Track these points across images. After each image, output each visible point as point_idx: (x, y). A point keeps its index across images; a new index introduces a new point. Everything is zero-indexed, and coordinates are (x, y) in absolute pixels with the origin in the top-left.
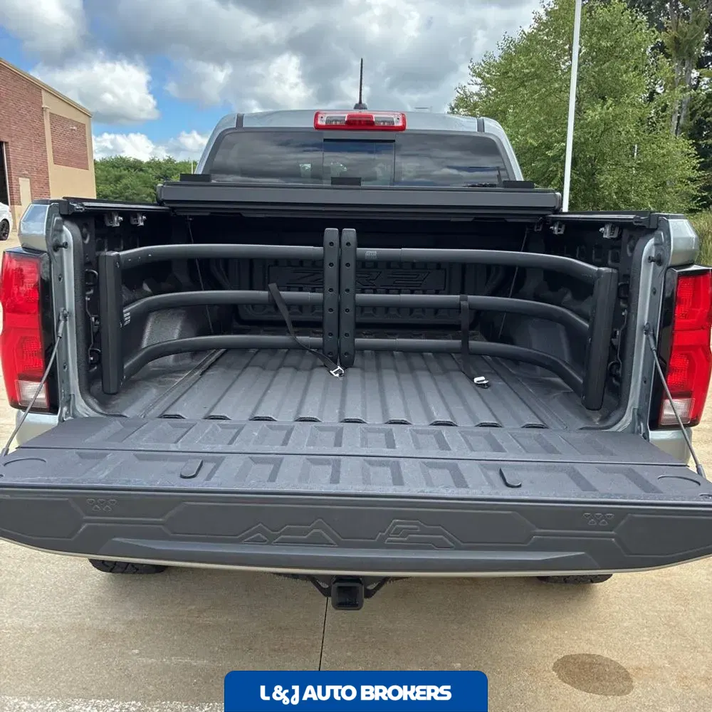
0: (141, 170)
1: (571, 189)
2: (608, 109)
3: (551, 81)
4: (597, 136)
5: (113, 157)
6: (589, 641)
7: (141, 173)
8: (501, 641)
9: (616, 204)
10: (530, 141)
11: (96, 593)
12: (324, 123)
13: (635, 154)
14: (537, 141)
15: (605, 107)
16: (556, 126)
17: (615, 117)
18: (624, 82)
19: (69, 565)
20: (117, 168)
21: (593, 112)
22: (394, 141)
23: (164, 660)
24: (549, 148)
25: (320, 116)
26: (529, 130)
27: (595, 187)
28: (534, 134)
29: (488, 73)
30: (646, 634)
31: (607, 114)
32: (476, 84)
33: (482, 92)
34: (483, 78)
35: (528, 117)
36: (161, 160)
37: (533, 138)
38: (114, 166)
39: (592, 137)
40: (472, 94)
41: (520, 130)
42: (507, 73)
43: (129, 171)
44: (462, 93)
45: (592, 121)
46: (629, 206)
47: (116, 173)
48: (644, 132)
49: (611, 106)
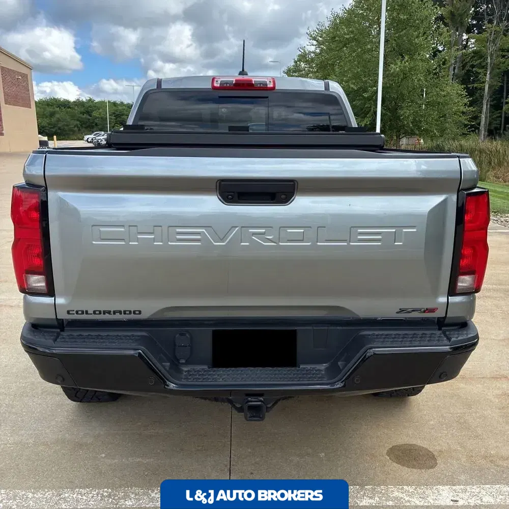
0: (69, 107)
1: (382, 120)
2: (405, 63)
3: (365, 44)
4: (398, 83)
5: (48, 98)
6: (408, 435)
7: (69, 109)
8: (350, 438)
9: (412, 130)
10: (352, 86)
11: (70, 417)
12: (219, 85)
13: (424, 95)
14: (357, 86)
15: (403, 62)
16: (370, 75)
17: (411, 69)
18: (416, 44)
19: (48, 398)
20: (51, 106)
21: (395, 65)
22: (267, 97)
23: (124, 460)
24: (365, 91)
25: (216, 80)
26: (351, 78)
27: (398, 118)
28: (354, 81)
29: (321, 37)
30: (445, 429)
31: (405, 67)
32: (313, 45)
33: (317, 51)
34: (317, 41)
35: (350, 69)
36: (84, 100)
37: (354, 84)
38: (48, 105)
39: (395, 83)
40: (310, 52)
41: (344, 79)
42: (335, 38)
43: (60, 108)
44: (303, 51)
45: (395, 71)
46: (422, 131)
47: (51, 110)
48: (430, 79)
49: (407, 61)
